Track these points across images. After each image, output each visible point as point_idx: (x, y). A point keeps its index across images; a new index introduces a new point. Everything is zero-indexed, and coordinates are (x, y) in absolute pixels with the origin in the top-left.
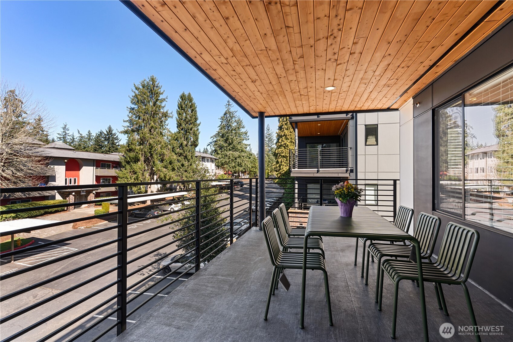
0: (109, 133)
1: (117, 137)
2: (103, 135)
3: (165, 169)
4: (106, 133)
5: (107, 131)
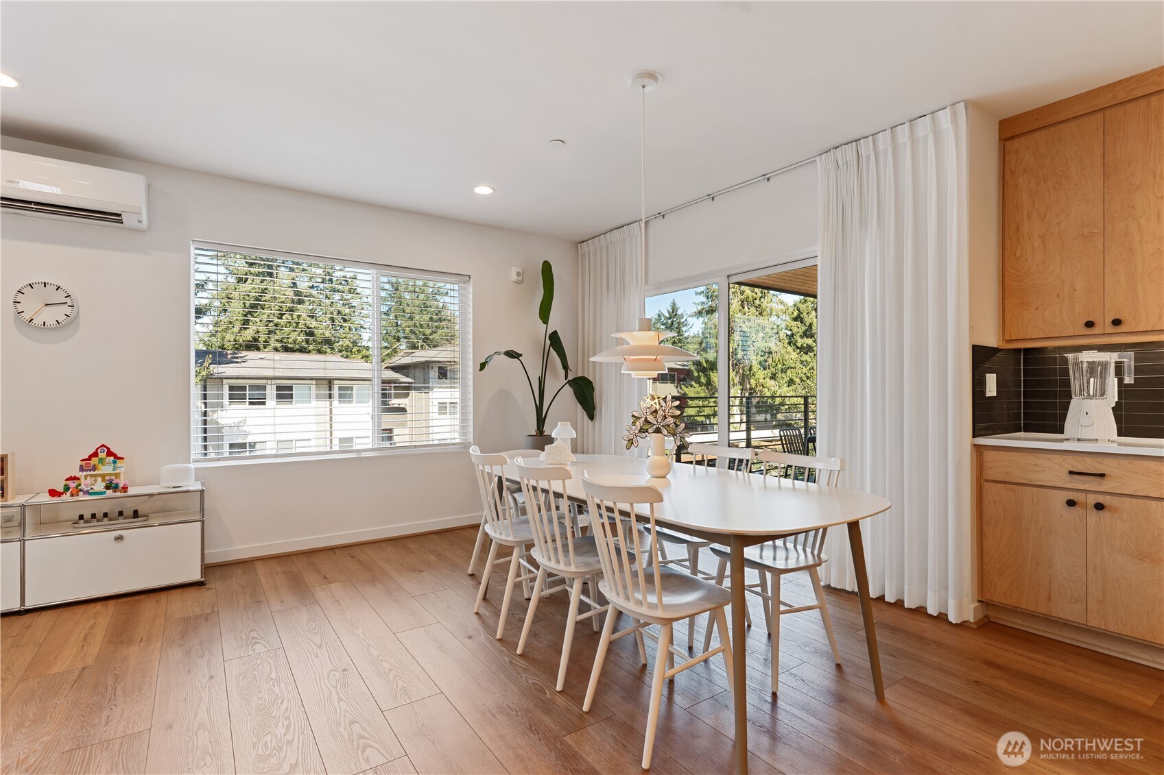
0: (672, 315)
1: (686, 320)
2: (663, 319)
3: (773, 382)
4: (667, 315)
5: (668, 311)
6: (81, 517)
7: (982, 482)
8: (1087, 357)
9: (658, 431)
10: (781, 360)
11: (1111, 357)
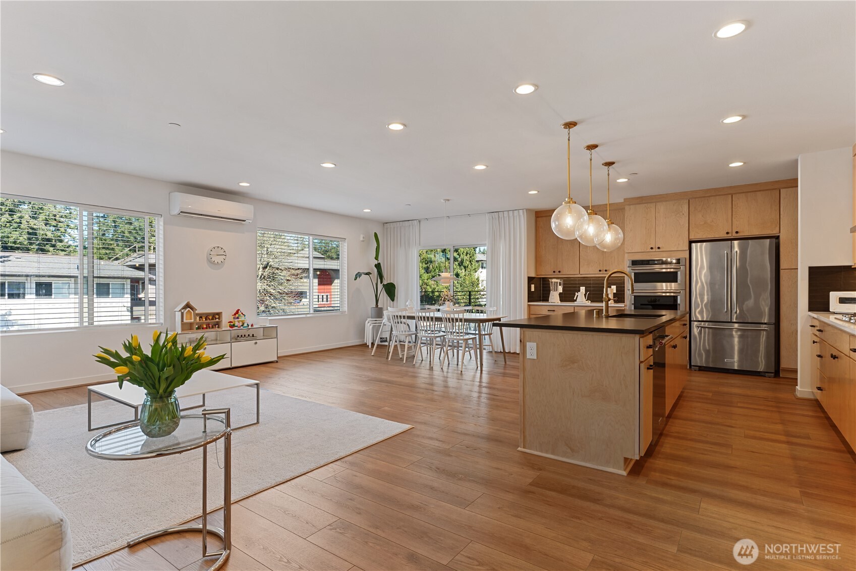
6: (238, 336)
7: (530, 314)
8: (554, 280)
9: (448, 301)
10: (438, 267)
11: (559, 281)
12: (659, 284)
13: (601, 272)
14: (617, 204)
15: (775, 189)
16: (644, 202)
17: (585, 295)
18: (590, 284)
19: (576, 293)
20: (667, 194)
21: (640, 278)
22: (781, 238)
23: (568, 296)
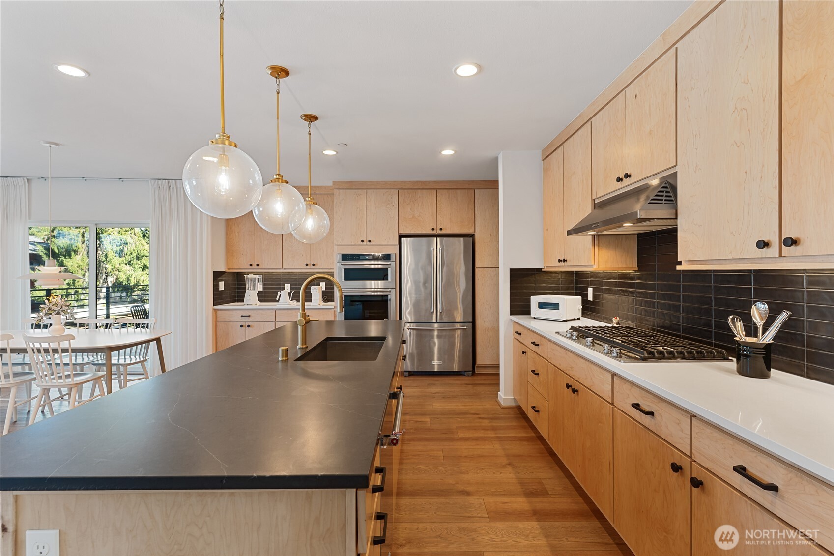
7: (216, 322)
8: (250, 276)
9: (58, 313)
11: (257, 277)
12: (368, 282)
13: (308, 267)
14: (325, 187)
15: (471, 189)
16: (354, 187)
17: (290, 294)
18: (296, 280)
19: (279, 292)
20: (377, 182)
21: (350, 275)
22: (476, 237)
23: (268, 295)
